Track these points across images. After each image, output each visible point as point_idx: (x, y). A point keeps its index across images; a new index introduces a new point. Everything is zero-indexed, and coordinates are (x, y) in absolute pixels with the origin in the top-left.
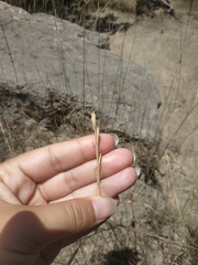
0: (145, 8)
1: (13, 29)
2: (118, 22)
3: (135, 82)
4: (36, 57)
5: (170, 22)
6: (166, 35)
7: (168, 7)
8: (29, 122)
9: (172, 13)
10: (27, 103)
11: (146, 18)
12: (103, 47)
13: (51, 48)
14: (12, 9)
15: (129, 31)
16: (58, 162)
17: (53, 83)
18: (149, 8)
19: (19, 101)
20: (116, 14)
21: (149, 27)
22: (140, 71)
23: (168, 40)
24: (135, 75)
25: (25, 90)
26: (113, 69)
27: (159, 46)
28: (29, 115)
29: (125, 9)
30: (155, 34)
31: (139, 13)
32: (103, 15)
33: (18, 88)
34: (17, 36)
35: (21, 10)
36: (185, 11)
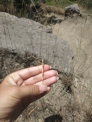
0: (69, 14)
1: (11, 25)
2: (57, 19)
3: (63, 48)
4: (20, 37)
5: (80, 20)
6: (78, 25)
7: (79, 13)
8: (17, 64)
9: (81, 16)
10: (16, 57)
11: (69, 18)
12: (49, 32)
13: (27, 33)
14: (11, 16)
15: (62, 23)
16: (31, 73)
17: (27, 48)
18: (71, 13)
19: (13, 56)
20: (56, 16)
21: (70, 22)
22: (65, 43)
23: (79, 28)
24: (62, 45)
25: (15, 51)
26: (53, 42)
27: (75, 30)
28: (17, 62)
29: (60, 14)
30: (73, 25)
31: (66, 15)
32: (50, 16)
33: (13, 50)
34: (12, 28)
35: (14, 17)
36: (87, 14)
